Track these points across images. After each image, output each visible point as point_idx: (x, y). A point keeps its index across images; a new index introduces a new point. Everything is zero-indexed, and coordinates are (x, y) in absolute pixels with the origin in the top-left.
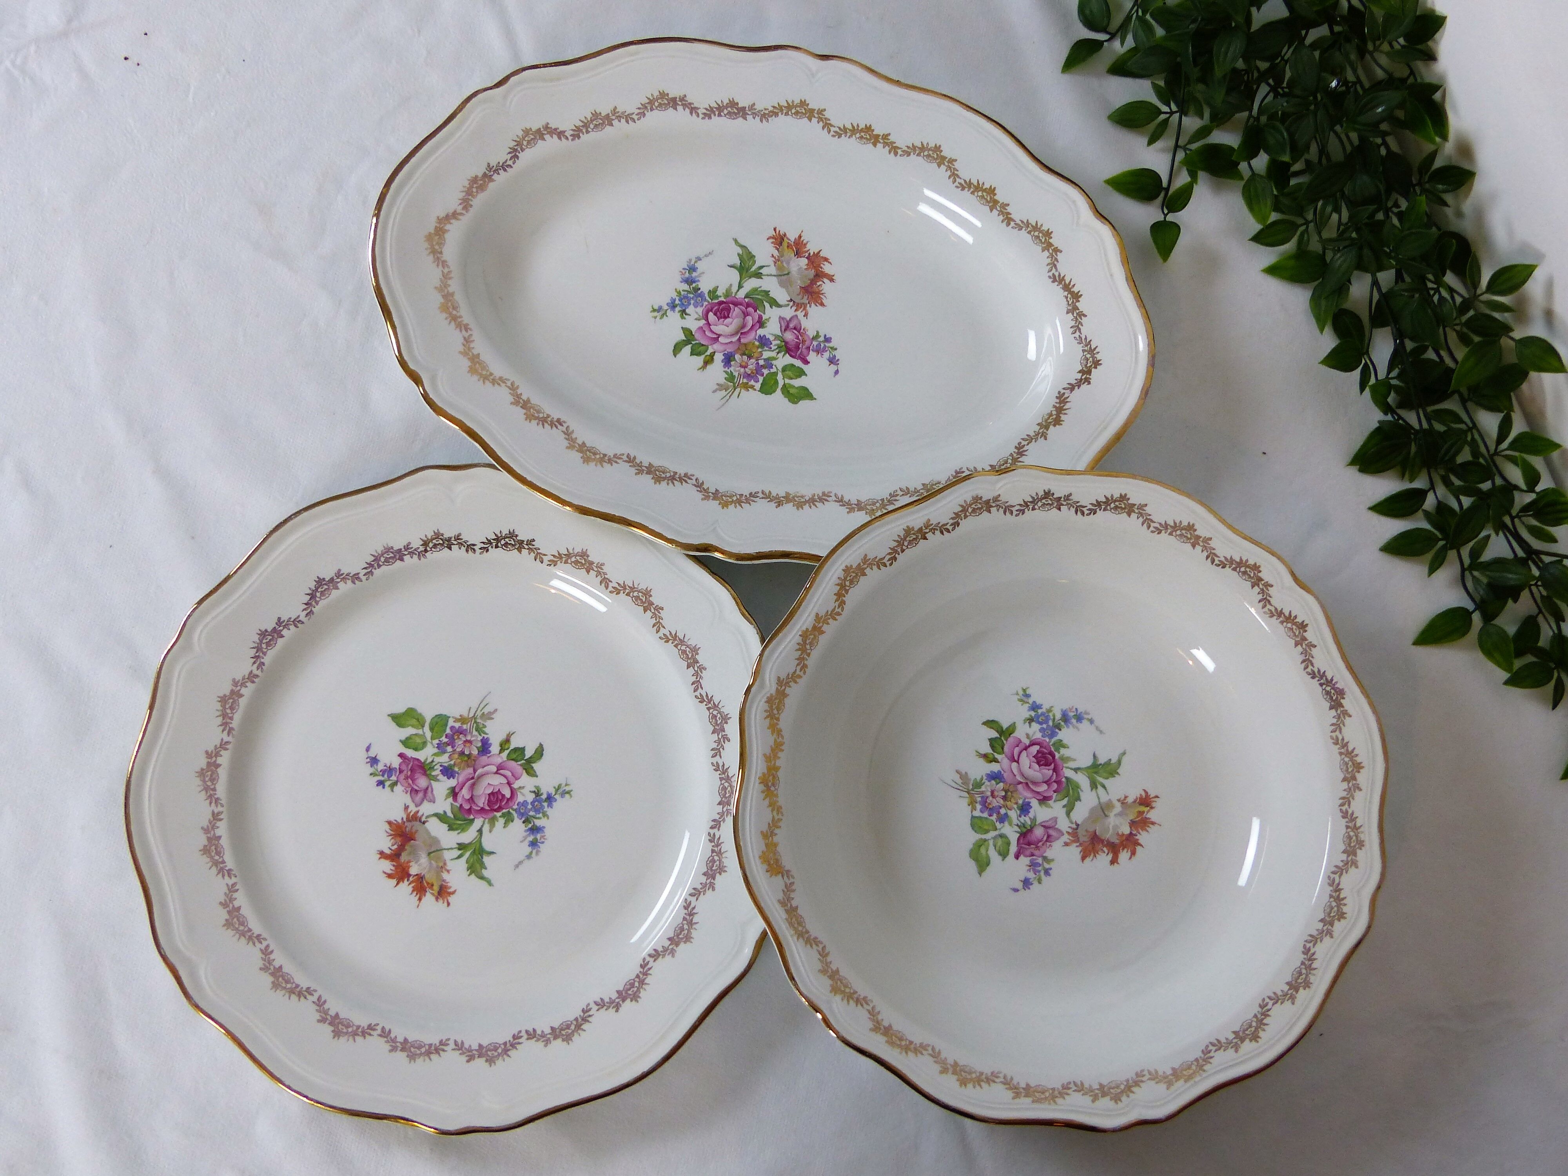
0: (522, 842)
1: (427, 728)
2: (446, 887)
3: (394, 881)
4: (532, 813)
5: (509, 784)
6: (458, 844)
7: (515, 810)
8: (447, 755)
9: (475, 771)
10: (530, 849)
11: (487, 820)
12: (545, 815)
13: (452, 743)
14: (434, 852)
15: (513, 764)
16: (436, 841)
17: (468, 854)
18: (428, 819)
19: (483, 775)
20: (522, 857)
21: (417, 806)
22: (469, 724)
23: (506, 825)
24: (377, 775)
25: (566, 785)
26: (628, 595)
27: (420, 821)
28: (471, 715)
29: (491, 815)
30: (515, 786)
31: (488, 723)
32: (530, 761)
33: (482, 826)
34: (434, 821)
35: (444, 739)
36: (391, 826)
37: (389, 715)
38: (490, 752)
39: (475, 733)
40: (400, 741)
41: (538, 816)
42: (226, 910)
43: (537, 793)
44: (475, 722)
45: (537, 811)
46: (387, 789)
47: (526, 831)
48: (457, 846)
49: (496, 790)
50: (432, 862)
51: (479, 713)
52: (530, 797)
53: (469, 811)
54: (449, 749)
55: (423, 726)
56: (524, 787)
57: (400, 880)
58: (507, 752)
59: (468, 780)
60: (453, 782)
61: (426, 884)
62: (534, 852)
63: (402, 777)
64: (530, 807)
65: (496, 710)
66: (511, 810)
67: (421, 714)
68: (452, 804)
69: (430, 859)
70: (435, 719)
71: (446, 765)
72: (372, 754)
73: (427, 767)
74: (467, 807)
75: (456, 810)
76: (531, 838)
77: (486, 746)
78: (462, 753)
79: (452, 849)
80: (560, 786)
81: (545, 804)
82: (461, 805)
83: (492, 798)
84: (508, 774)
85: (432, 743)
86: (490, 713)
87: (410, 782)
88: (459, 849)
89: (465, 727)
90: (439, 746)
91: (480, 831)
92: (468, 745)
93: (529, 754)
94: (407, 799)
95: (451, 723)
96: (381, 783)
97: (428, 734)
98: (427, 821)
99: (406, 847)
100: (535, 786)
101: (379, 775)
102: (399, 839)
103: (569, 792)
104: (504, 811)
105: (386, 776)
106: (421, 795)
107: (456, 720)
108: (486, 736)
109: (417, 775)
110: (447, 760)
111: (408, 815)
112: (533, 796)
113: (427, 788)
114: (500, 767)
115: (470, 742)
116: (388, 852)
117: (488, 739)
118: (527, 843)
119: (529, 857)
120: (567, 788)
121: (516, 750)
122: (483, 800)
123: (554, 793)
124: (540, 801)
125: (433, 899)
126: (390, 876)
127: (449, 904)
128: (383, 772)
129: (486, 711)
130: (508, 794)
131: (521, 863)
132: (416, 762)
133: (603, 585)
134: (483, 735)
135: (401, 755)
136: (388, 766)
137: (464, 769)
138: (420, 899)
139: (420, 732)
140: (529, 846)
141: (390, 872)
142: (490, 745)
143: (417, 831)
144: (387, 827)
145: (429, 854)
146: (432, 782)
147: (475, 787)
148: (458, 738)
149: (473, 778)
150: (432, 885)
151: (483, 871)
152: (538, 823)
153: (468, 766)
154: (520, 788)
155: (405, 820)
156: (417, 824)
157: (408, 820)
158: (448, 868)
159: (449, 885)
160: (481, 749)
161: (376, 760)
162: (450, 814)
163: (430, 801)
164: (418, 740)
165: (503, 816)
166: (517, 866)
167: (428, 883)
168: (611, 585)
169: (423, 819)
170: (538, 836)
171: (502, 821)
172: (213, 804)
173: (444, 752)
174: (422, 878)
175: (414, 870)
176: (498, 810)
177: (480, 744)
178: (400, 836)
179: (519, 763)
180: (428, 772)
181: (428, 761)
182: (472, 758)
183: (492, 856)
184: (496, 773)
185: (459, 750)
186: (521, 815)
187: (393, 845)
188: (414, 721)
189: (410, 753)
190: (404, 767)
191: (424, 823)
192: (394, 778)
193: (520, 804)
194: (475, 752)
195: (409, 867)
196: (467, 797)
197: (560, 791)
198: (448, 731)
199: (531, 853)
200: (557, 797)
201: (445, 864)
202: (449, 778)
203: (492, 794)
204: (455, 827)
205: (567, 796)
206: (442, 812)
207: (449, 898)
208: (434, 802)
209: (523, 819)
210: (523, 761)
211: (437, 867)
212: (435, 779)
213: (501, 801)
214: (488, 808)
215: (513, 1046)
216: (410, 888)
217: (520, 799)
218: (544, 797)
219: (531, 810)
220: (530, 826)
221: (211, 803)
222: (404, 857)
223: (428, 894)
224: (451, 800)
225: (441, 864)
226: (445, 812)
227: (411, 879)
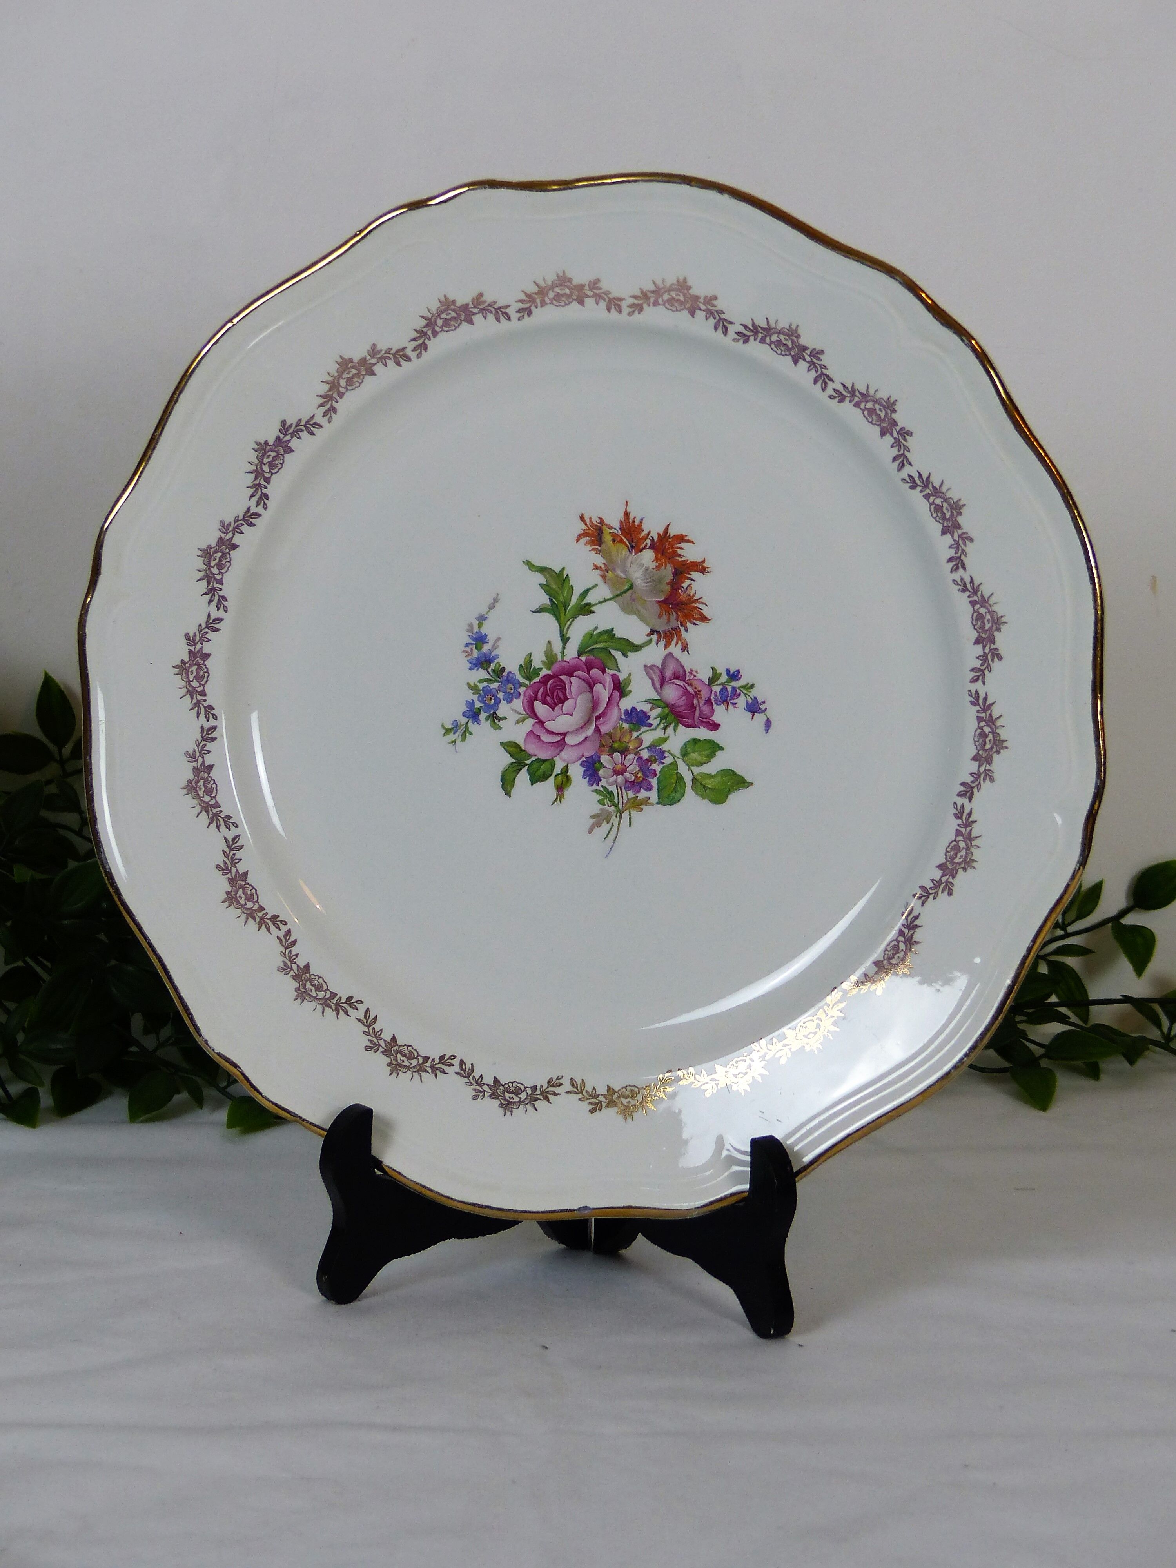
0: (499, 639)
1: (688, 778)
2: (592, 543)
3: (672, 532)
4: (495, 686)
5: (541, 723)
6: (593, 612)
7: (521, 685)
8: (646, 744)
9: (597, 729)
10: (484, 631)
11: (559, 658)
12: (474, 688)
13: (644, 764)
14: (625, 592)
15: (543, 755)
16: (627, 609)
17: (574, 601)
18: (648, 638)
19: (582, 728)
20: (492, 615)
21: (670, 655)
22: (625, 801)
23: (529, 660)
24: (744, 687)
25: (454, 742)
26: (426, 1059)
27: (658, 632)
28: (626, 815)
29: (556, 667)
30: (531, 722)
31: (596, 808)
32: (518, 766)
33: (564, 648)
34: (638, 639)
35: (656, 767)
36: (701, 614)
37: (751, 784)
38: (582, 764)
39: (613, 789)
40: (722, 749)
41: (485, 684)
42: (901, 425)
43: (495, 718)
44: (616, 806)
45: (488, 692)
46: (721, 670)
47: (497, 657)
48: (593, 609)
49: (557, 708)
50: (623, 576)
51: (615, 820)
52: (503, 709)
53: (589, 666)
54: (645, 754)
55: (694, 779)
56: (518, 722)
57: (664, 536)
58: (557, 770)
59: (603, 714)
60: (626, 704)
61: (625, 540)
62: (476, 629)
63: (704, 694)
64: (501, 695)
65: (590, 831)
66: (527, 682)
67: (703, 797)
68: (619, 670)
69: (628, 579)
70: (678, 795)
71: (644, 729)
72: (760, 718)
73: (671, 717)
74: (595, 672)
75: (609, 663)
76: (486, 648)
77: (589, 772)
78: (624, 752)
79: (600, 603)
80: (464, 737)
81: (478, 705)
82: (604, 672)
83: (560, 694)
84: (546, 738)
85: (673, 756)
86: (598, 824)
87: (689, 688)
88: (588, 604)
89: (631, 794)
90: (662, 754)
91: (565, 640)
92: (619, 767)
93: (523, 776)
94: (688, 662)
95: (653, 795)
96: (734, 676)
97: (683, 769)
98: (648, 635)
99: (668, 588)
100: (501, 728)
101: (739, 688)
102: (683, 597)
103: (448, 731)
104: (537, 679)
105: (729, 689)
106: (669, 673)
107: (646, 801)
108: (595, 787)
109: (682, 701)
110: (642, 737)
111: (679, 637)
112: (500, 713)
113: (662, 686)
114: (561, 744)
115: (617, 773)
116: (694, 575)
117: (591, 783)
118: (491, 639)
119: (482, 619)
120: (451, 737)
121: (544, 778)
122: (574, 689)
123: (470, 724)
124: (488, 707)
125: (607, 521)
126: (681, 538)
127: (582, 518)
128: (735, 694)
129: (605, 827)
130: (538, 706)
131: (492, 607)
132: (689, 721)
133: (468, 1066)
134: (600, 788)
135: (715, 727)
136: (730, 705)
137: (615, 728)
138: (627, 515)
139: (696, 770)
140: (486, 636)
141: (683, 545)
142: (585, 775)
143: (660, 616)
144: (706, 612)
145: (631, 587)
146: (658, 697)
147: (591, 705)
148: (636, 774)
149: (598, 718)
150: (614, 541)
151: (543, 581)
152: (482, 674)
153: (609, 735)
154: (523, 720)
155: (682, 629)
156: (662, 627)
157: (676, 630)
158: (598, 572)
159: (589, 548)
160: (597, 765)
161: (750, 711)
162: (617, 654)
163: (652, 667)
164: (695, 756)
165: (537, 672)
166: (496, 600)
167: (621, 541)
168: (457, 1068)
169: (655, 637)
170: (476, 654)
171: (537, 663)
172: (968, 581)
173: (651, 748)
174: (632, 547)
175: (648, 556)
176: (547, 678)
177: (601, 772)
178: (682, 603)
179: (533, 758)
180: (667, 710)
181: (672, 725)
182: (606, 749)
183: (536, 607)
184: (564, 735)
185: (630, 756)
186: (510, 679)
187: (690, 586)
188: (709, 783)
189: (703, 733)
190: (706, 709)
191: (652, 632)
192: (717, 689)
193: (515, 695)
194: (605, 759)
195: (656, 559)
196: (598, 687)
197: (460, 731)
198: (654, 782)
199: (480, 625)
200: (464, 720)
201: (604, 577)
202: (634, 708)
203: (562, 702)
204: (605, 637)
205: (449, 725)
206: (629, 653)
207: (585, 527)
208: (645, 666)
209: (505, 674)
210: (528, 762)
211: (614, 570)
212: (653, 703)
213: (545, 694)
214: (563, 677)
215: (422, 334)
216: (646, 527)
217: (518, 704)
218: (483, 716)
219: (499, 690)
220: (493, 666)
221: (972, 581)
222: (668, 572)
223: (617, 525)
224: (622, 676)
225: (610, 575)
226: (625, 655)
227: (648, 542)
